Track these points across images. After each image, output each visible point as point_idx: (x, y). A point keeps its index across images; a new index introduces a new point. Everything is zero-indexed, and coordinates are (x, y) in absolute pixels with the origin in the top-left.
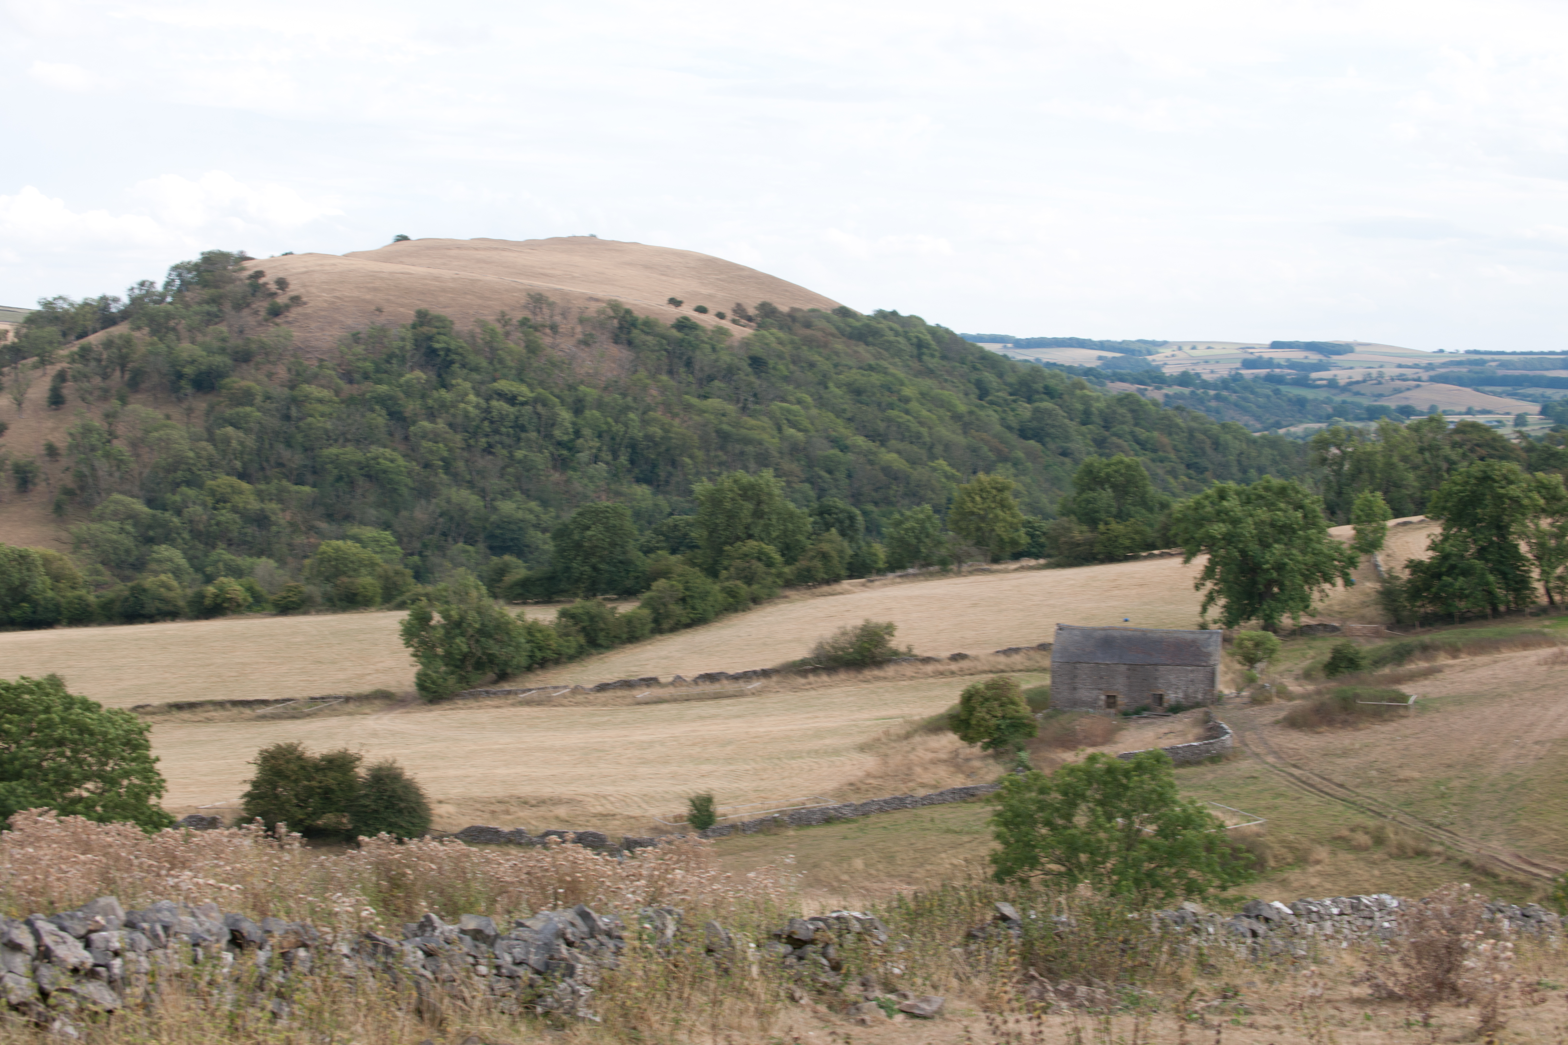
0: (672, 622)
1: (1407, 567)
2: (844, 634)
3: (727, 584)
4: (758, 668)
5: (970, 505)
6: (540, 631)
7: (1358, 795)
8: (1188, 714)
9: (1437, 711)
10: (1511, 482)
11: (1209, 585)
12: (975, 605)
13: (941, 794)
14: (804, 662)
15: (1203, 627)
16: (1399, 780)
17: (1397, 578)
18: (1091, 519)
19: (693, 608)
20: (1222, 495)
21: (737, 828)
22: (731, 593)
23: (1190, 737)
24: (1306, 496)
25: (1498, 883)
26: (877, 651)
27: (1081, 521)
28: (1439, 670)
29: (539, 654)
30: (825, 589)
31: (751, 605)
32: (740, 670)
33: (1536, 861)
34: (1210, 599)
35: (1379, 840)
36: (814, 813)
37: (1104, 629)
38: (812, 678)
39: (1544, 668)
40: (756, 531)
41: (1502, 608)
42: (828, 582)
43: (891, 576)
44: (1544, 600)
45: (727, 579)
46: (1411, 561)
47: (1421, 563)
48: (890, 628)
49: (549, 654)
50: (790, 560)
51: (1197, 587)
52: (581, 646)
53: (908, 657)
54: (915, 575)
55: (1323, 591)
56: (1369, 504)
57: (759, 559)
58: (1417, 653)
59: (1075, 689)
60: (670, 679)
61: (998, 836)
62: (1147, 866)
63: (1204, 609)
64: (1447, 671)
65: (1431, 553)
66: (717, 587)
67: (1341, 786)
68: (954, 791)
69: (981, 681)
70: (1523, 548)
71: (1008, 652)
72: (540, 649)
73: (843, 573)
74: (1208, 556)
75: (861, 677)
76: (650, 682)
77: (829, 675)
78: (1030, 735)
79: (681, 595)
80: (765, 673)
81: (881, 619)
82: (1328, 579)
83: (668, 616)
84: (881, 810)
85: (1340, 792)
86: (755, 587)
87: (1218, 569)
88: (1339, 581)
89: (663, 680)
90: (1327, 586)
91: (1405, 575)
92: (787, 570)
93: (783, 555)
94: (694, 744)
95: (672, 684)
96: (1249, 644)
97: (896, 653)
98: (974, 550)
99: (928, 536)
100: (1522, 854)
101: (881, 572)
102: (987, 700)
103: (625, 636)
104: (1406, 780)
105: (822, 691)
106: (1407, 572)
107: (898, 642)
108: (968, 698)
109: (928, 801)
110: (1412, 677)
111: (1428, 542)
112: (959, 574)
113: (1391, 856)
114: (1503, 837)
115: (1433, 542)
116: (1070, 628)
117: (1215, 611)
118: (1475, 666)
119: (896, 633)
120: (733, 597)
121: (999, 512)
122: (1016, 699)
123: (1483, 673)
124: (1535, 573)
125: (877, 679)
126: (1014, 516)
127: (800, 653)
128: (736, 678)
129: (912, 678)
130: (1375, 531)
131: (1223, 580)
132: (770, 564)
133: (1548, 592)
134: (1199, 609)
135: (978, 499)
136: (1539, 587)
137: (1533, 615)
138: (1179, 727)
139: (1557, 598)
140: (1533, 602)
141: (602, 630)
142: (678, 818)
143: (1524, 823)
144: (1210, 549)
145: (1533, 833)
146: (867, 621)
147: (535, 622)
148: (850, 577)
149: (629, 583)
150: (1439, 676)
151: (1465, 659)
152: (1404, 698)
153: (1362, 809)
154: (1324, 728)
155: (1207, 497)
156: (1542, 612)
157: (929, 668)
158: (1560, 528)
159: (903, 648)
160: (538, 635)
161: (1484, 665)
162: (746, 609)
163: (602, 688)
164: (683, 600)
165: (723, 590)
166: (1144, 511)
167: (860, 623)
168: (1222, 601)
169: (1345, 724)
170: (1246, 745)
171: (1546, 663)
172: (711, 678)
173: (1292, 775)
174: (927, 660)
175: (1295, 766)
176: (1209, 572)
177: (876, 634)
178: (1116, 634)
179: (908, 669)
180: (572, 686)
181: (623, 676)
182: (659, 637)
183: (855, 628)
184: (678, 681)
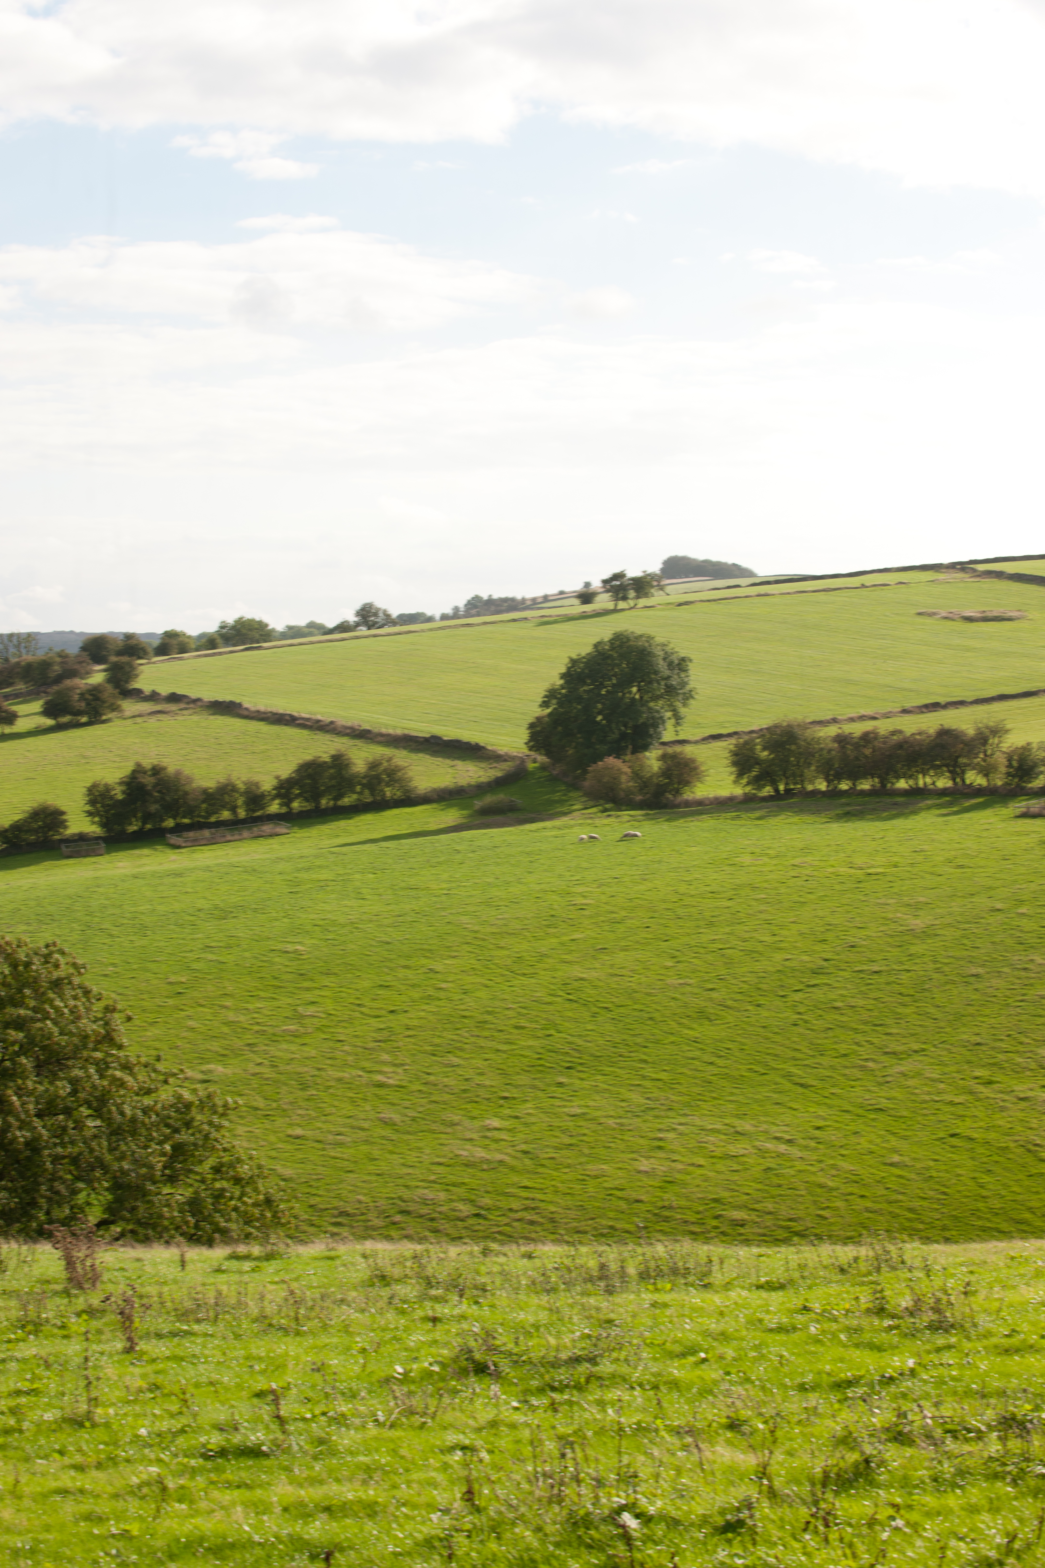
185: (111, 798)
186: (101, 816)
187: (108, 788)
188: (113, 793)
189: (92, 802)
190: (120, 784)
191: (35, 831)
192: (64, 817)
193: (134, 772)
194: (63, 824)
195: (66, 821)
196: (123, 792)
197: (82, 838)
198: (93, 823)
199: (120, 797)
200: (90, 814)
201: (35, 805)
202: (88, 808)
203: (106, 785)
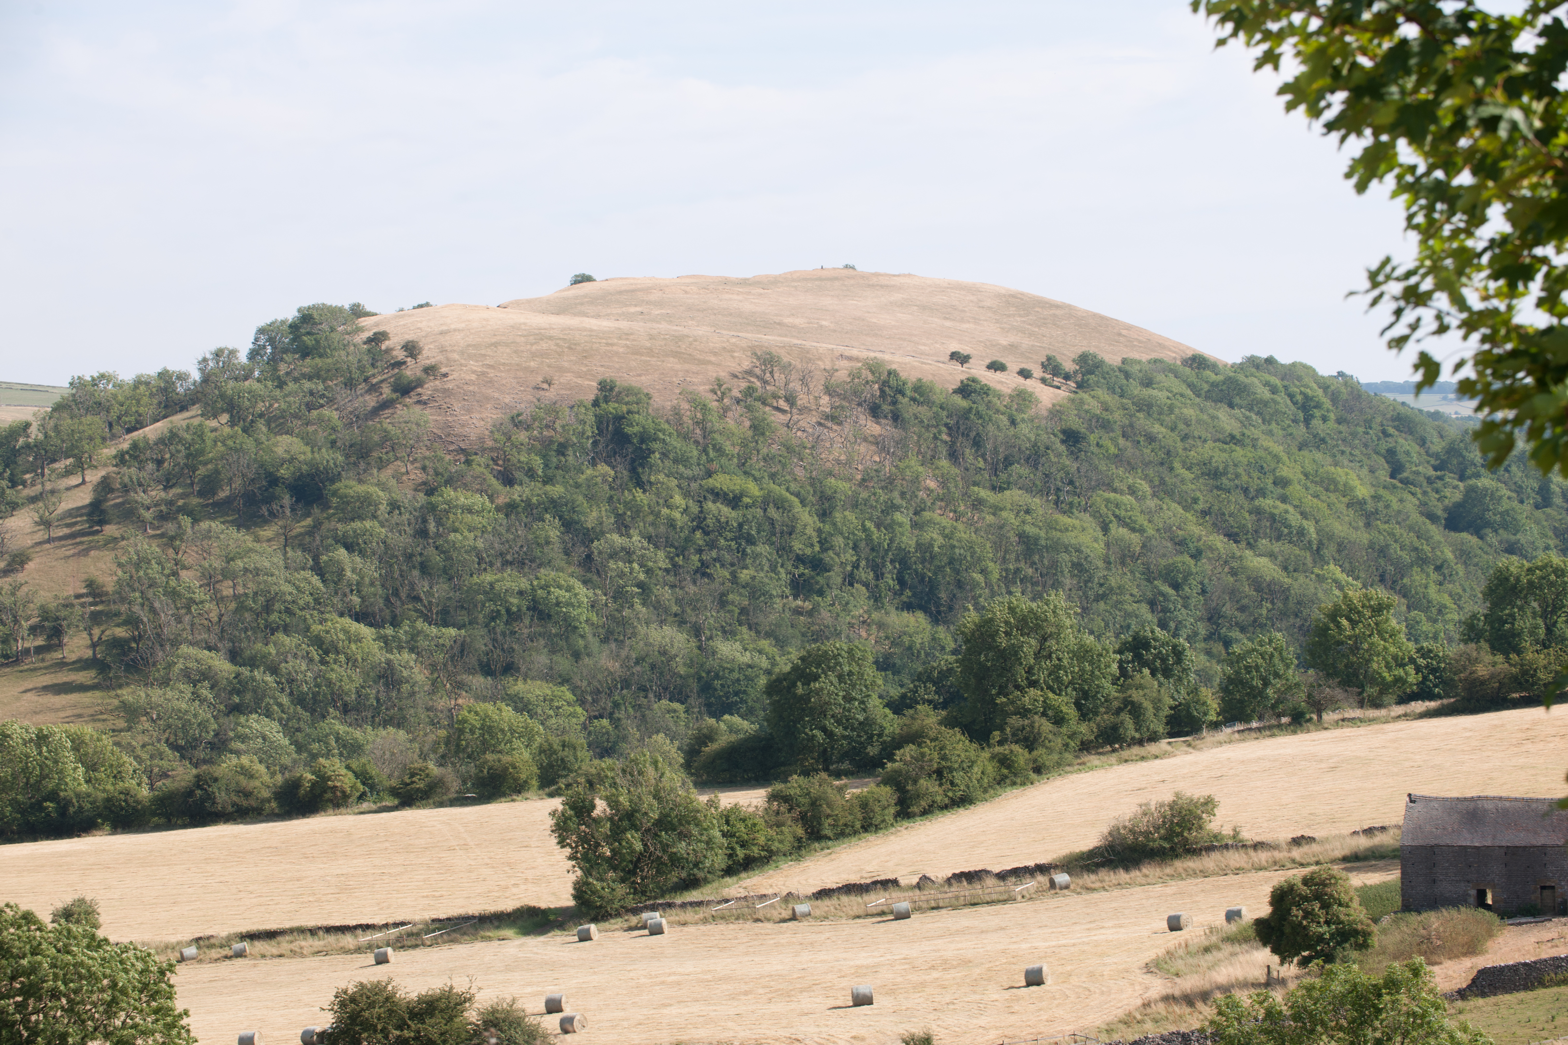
0: (923, 803)
2: (1147, 813)
3: (998, 749)
4: (1031, 863)
5: (1334, 630)
6: (743, 820)
12: (1333, 768)
14: (1091, 854)
18: (1507, 645)
19: (952, 783)
22: (1004, 762)
26: (1191, 836)
27: (1493, 648)
29: (741, 853)
30: (1136, 750)
31: (1033, 776)
32: (1009, 866)
37: (1472, 799)
38: (1104, 875)
40: (1040, 676)
42: (1140, 742)
43: (1228, 730)
45: (1001, 743)
48: (1209, 804)
49: (755, 851)
50: (1084, 715)
52: (799, 840)
53: (1234, 843)
54: (1259, 729)
57: (1044, 714)
59: (1434, 881)
60: (915, 880)
66: (986, 754)
71: (1369, 832)
72: (743, 845)
73: (1161, 729)
75: (1168, 870)
76: (888, 884)
77: (1127, 869)
79: (935, 766)
80: (1043, 869)
81: (1195, 792)
83: (918, 796)
86: (1039, 752)
89: (903, 882)
92: (1083, 728)
93: (1078, 707)
94: (933, 968)
95: (919, 886)
97: (1216, 837)
98: (1339, 693)
99: (1277, 675)
101: (1212, 727)
102: (1306, 899)
103: (858, 825)
105: (1116, 893)
107: (1219, 823)
108: (1281, 898)
112: (1319, 726)
116: (1427, 800)
119: (1217, 811)
120: (1008, 767)
125: (1191, 873)
127: (1089, 840)
128: (1002, 876)
129: (1237, 871)
132: (1059, 720)
135: (1344, 622)
141: (828, 816)
146: (1177, 795)
147: (736, 808)
148: (1171, 735)
149: (873, 751)
157: (1263, 856)
159: (1227, 831)
160: (741, 827)
162: (1026, 782)
163: (823, 894)
164: (939, 773)
165: (993, 757)
167: (1168, 798)
172: (969, 877)
174: (1257, 846)
177: (1189, 812)
178: (1489, 806)
179: (1227, 860)
180: (785, 894)
181: (851, 878)
182: (905, 824)
183: (1162, 805)
184: (924, 882)
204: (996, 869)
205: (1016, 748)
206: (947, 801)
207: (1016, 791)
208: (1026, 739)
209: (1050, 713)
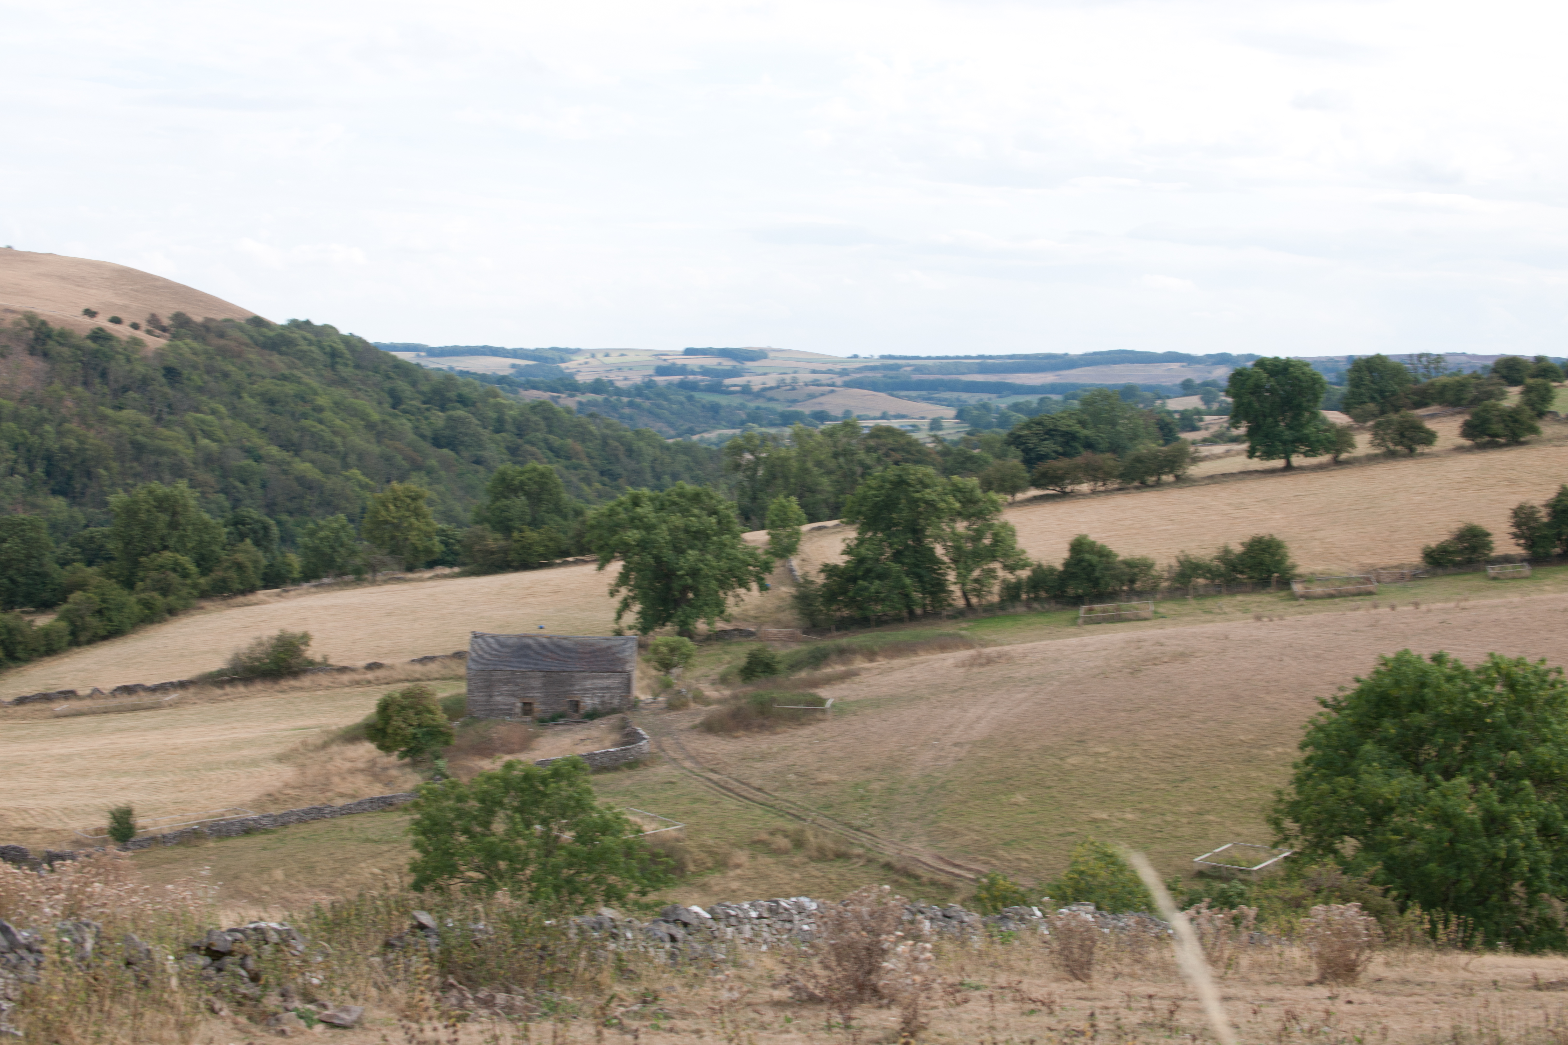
0: (89, 634)
1: (822, 571)
2: (260, 644)
3: (143, 595)
4: (174, 680)
5: (384, 513)
7: (777, 798)
8: (604, 720)
9: (855, 714)
10: (926, 486)
11: (624, 591)
12: (390, 614)
13: (360, 803)
14: (220, 673)
15: (618, 633)
16: (818, 784)
17: (812, 582)
18: (505, 527)
19: (110, 620)
20: (636, 502)
21: (157, 841)
22: (147, 605)
23: (607, 743)
24: (720, 502)
25: (920, 884)
26: (293, 661)
27: (495, 529)
28: (855, 674)
30: (241, 599)
31: (167, 616)
32: (157, 682)
33: (958, 862)
34: (625, 605)
35: (799, 843)
36: (233, 824)
37: (519, 637)
38: (228, 689)
39: (962, 670)
40: (171, 542)
41: (918, 611)
42: (243, 593)
43: (306, 585)
44: (961, 603)
45: (143, 591)
46: (826, 566)
47: (836, 567)
48: (305, 638)
50: (205, 571)
51: (612, 594)
53: (324, 667)
54: (329, 585)
55: (738, 596)
56: (783, 509)
57: (175, 571)
58: (834, 657)
59: (491, 696)
60: (88, 692)
61: (417, 845)
62: (566, 873)
63: (619, 615)
64: (864, 674)
65: (846, 558)
66: (133, 599)
67: (760, 790)
68: (372, 801)
69: (397, 689)
70: (939, 550)
71: (424, 660)
73: (259, 583)
74: (622, 563)
75: (277, 687)
76: (68, 695)
77: (245, 685)
78: (447, 743)
79: (97, 607)
80: (182, 685)
81: (296, 629)
82: (743, 584)
83: (85, 629)
84: (300, 820)
85: (759, 796)
86: (171, 598)
87: (633, 575)
88: (754, 586)
89: (81, 693)
90: (742, 591)
91: (821, 579)
92: (202, 581)
93: (198, 565)
94: (113, 757)
95: (90, 696)
96: (664, 649)
97: (311, 663)
98: (388, 559)
99: (342, 545)
100: (944, 855)
101: (296, 582)
102: (403, 708)
103: (42, 649)
104: (824, 784)
105: (239, 702)
106: (823, 576)
107: (313, 652)
108: (384, 708)
109: (347, 811)
110: (829, 681)
111: (843, 546)
112: (374, 583)
113: (811, 859)
114: (924, 838)
115: (848, 546)
116: (486, 636)
117: (630, 617)
118: (892, 669)
119: (312, 643)
120: (150, 608)
121: (413, 520)
122: (432, 707)
123: (900, 676)
124: (952, 576)
125: (294, 689)
126: (428, 524)
127: (216, 664)
128: (153, 689)
129: (328, 688)
130: (789, 536)
131: (637, 586)
132: (185, 575)
133: (965, 595)
134: (614, 615)
135: (392, 507)
136: (956, 590)
137: (951, 617)
138: (595, 733)
139: (974, 600)
140: (950, 605)
141: (20, 643)
142: (99, 831)
143: (945, 825)
144: (625, 555)
145: (955, 834)
146: (283, 631)
148: (266, 587)
149: (46, 595)
150: (856, 679)
151: (882, 663)
152: (821, 701)
153: (782, 813)
154: (740, 733)
155: (621, 504)
156: (959, 615)
157: (346, 678)
158: (976, 530)
159: (318, 658)
161: (901, 668)
162: (162, 620)
163: (22, 701)
164: (100, 612)
165: (139, 601)
166: (557, 518)
167: (275, 633)
168: (637, 607)
169: (762, 728)
170: (663, 750)
171: (964, 665)
172: (128, 690)
173: (710, 780)
174: (343, 670)
175: (712, 771)
176: (623, 579)
177: (292, 644)
178: (531, 641)
179: (324, 679)
181: (41, 689)
182: (76, 650)
183: (271, 638)
184: (96, 693)
185: (1536, 520)
186: (1525, 538)
187: (1533, 510)
188: (1539, 515)
189: (1517, 525)
190: (1546, 506)
191: (1461, 552)
192: (1490, 539)
193: (1560, 494)
194: (1488, 546)
195: (1491, 542)
196: (1549, 515)
197: (1507, 559)
198: (1518, 545)
199: (1545, 520)
200: (1515, 536)
201: (1461, 525)
202: (1513, 530)
203: (1532, 507)
204: (148, 684)
205: (155, 594)
206: (105, 633)
207: (156, 626)
208: (161, 588)
209: (179, 569)
